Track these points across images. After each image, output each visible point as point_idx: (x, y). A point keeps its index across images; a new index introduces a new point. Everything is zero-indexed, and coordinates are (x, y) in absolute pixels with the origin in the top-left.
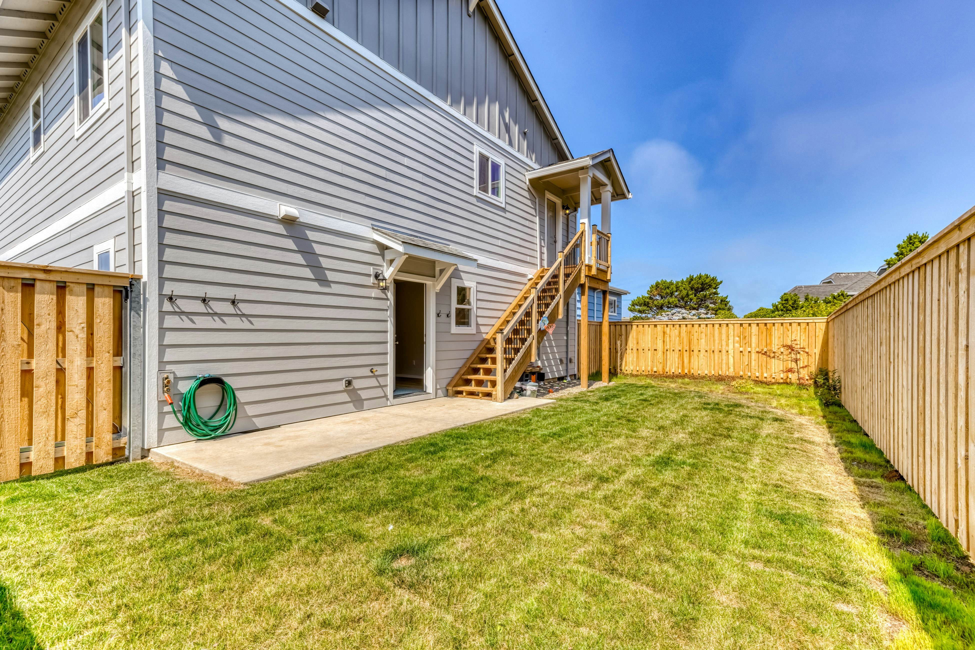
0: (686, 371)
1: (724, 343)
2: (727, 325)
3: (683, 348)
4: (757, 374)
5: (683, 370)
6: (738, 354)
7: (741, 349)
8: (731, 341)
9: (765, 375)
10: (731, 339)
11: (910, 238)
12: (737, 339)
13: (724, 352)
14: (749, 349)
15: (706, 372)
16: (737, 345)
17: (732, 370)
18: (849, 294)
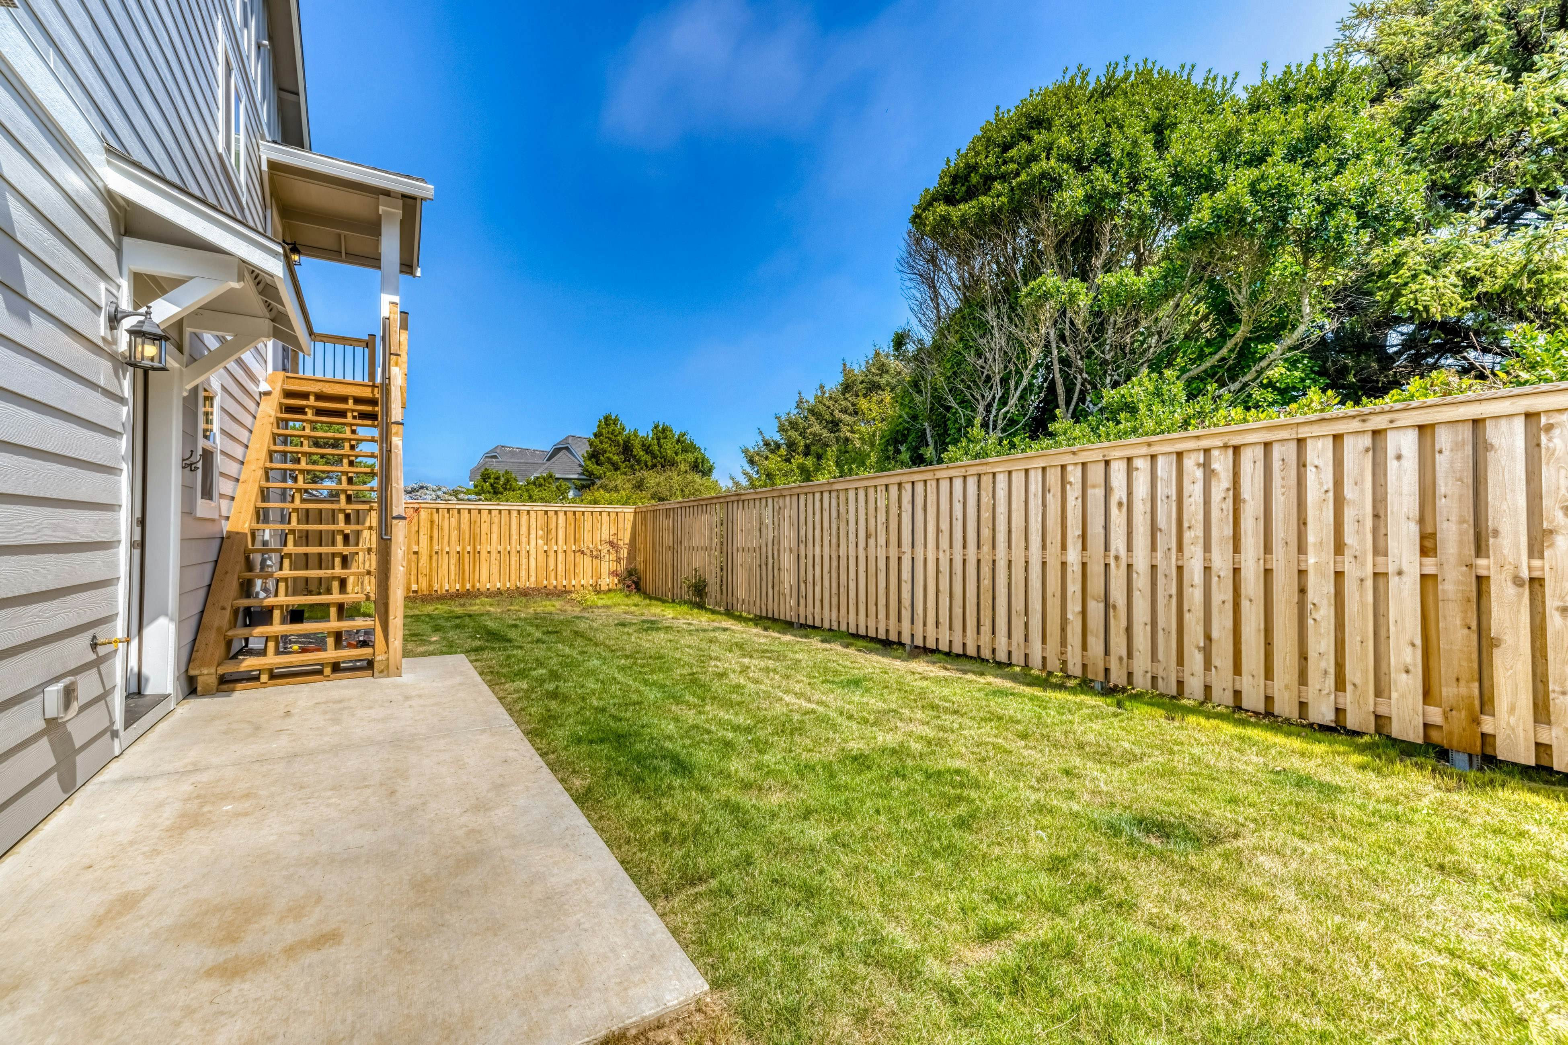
0: (468, 586)
1: (524, 539)
2: (528, 511)
3: (463, 549)
4: (564, 583)
5: (463, 585)
6: (541, 557)
7: (546, 548)
8: (533, 536)
9: (573, 582)
10: (533, 532)
11: (607, 418)
12: (540, 532)
13: (523, 553)
14: (555, 548)
15: (498, 585)
16: (540, 542)
17: (533, 579)
18: (557, 476)
